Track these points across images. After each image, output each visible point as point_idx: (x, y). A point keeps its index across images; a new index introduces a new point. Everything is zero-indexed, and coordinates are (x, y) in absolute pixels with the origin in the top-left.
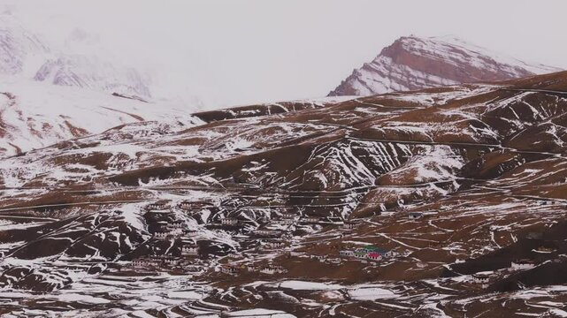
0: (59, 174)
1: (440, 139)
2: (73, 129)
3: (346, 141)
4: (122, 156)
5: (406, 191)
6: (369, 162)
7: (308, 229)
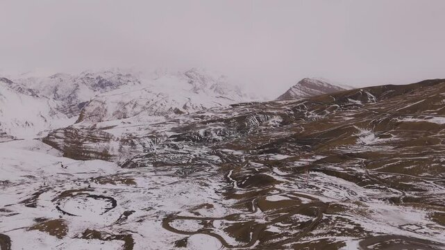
0: (193, 120)
1: (279, 114)
2: (203, 108)
3: (255, 114)
4: (208, 116)
5: (264, 128)
6: (259, 120)
7: (239, 136)
